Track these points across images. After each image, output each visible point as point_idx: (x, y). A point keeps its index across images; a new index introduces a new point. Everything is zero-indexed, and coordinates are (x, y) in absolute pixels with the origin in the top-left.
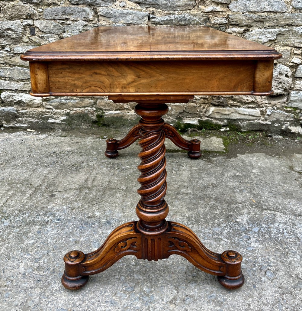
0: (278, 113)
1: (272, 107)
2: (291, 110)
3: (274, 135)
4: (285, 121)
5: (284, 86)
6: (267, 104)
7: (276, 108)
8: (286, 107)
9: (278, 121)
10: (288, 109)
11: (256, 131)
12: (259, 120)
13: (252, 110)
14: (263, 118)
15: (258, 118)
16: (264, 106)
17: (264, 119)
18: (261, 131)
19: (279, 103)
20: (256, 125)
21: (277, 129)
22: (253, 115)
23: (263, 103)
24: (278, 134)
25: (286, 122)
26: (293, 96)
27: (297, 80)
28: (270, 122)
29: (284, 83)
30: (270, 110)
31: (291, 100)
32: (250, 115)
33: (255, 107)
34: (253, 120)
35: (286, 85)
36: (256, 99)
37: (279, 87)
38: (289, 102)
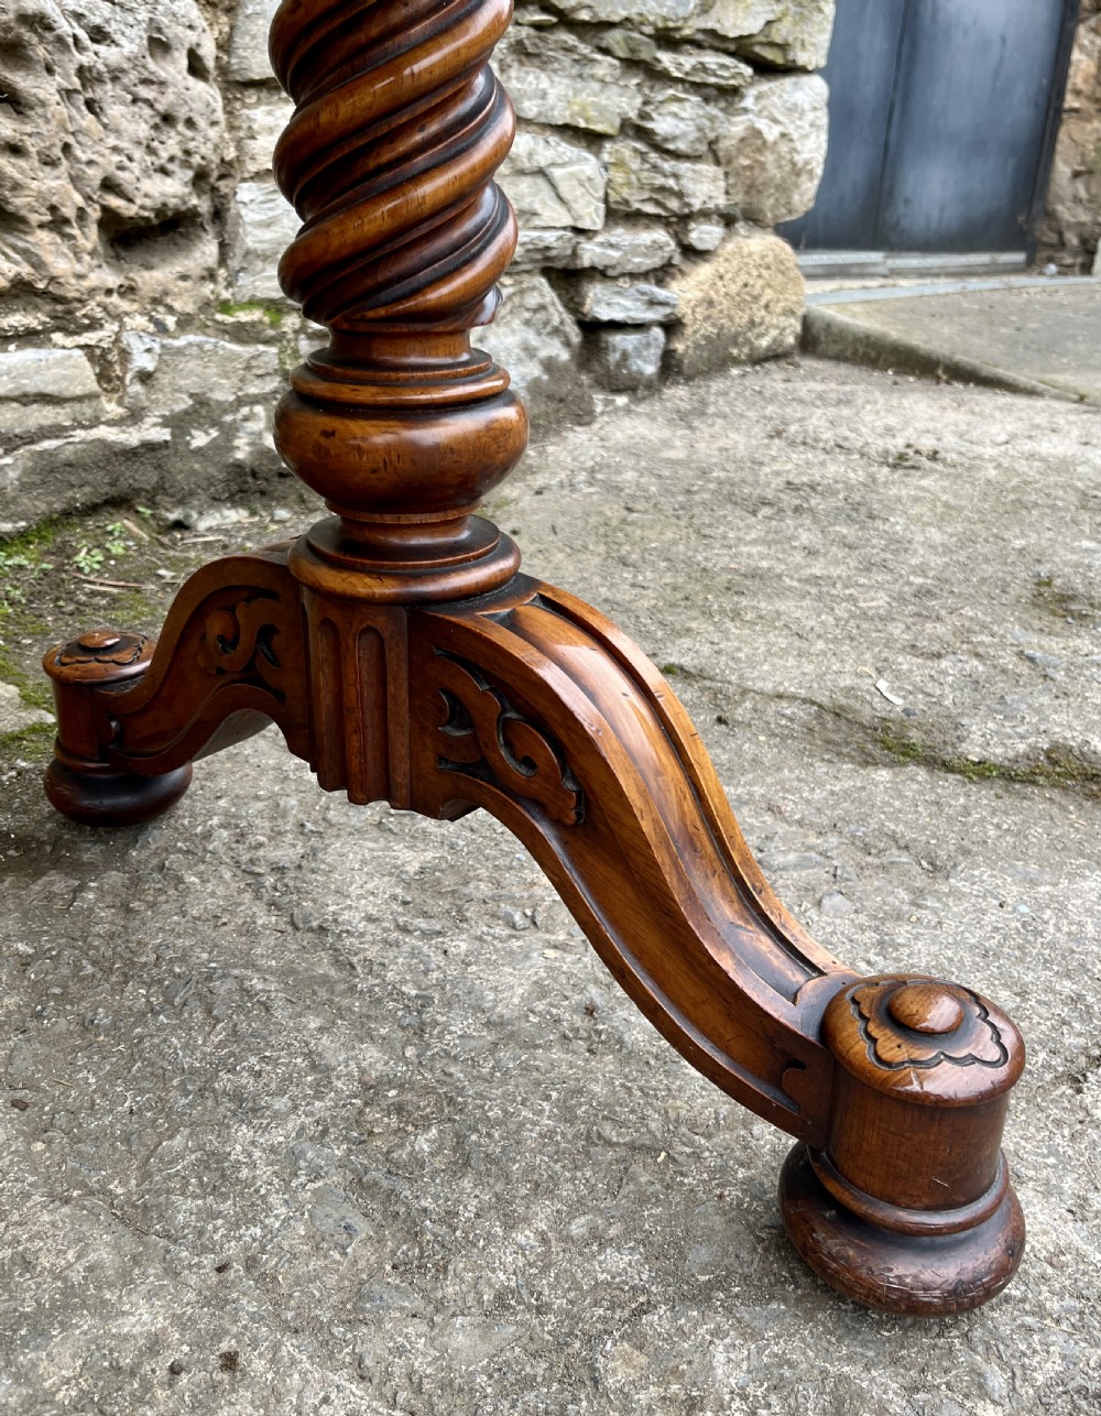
0: (195, 350)
1: (151, 319)
2: (261, 322)
3: (201, 513)
4: (240, 402)
5: (192, 145)
6: (115, 298)
7: (171, 321)
8: (225, 307)
9: (202, 410)
10: (244, 317)
11: (92, 509)
12: (95, 422)
13: (30, 355)
14: (112, 409)
15: (87, 410)
16: (99, 313)
17: (121, 411)
18: (120, 503)
19: (184, 277)
20: (85, 468)
21: (212, 470)
22: (51, 389)
23: (92, 291)
24: (216, 501)
25: (245, 410)
26: (258, 217)
27: (245, 106)
28: (164, 425)
29: (190, 123)
30: (147, 339)
31: (248, 253)
32: (25, 399)
33: (47, 331)
34: (56, 431)
35: (207, 140)
36: (38, 264)
37: (164, 155)
38: (234, 263)
